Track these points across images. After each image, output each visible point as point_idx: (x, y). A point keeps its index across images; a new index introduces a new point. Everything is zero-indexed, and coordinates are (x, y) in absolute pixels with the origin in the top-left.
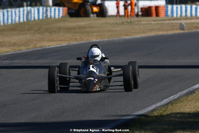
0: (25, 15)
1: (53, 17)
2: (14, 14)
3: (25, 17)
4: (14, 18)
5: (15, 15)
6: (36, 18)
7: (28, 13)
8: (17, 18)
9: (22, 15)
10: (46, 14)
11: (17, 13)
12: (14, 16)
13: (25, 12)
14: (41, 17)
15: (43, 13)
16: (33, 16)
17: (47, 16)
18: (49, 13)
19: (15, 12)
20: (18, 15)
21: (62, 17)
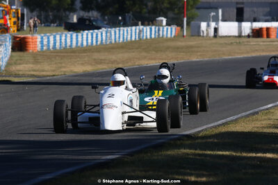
0: (137, 33)
1: (165, 36)
2: (125, 32)
3: (137, 36)
4: (125, 37)
5: (127, 33)
6: (148, 37)
7: (140, 31)
8: (129, 36)
9: (133, 34)
11: (129, 32)
12: (125, 34)
13: (137, 31)
14: (153, 36)
15: (155, 33)
16: (145, 35)
17: (159, 35)
18: (161, 33)
19: (127, 31)
20: (130, 34)
21: (174, 36)
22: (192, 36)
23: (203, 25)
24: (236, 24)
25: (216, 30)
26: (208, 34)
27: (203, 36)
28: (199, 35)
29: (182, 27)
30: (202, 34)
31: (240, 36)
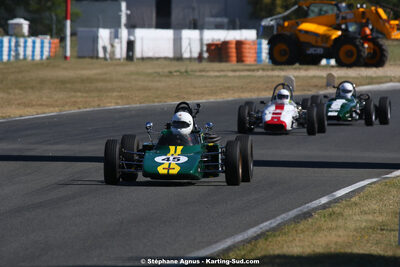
1: (30, 58)
10: (17, 51)
14: (5, 57)
15: (10, 51)
17: (17, 55)
18: (21, 50)
22: (79, 57)
23: (104, 35)
24: (168, 34)
25: (131, 45)
26: (113, 53)
27: (105, 59)
28: (97, 57)
29: (63, 39)
30: (101, 54)
31: (178, 58)
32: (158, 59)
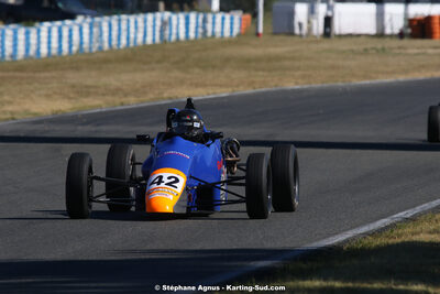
0: (158, 29)
1: (218, 35)
2: (132, 26)
3: (157, 33)
4: (132, 36)
5: (136, 28)
6: (182, 36)
7: (164, 24)
8: (140, 36)
9: (150, 30)
10: (204, 28)
11: (141, 25)
12: (132, 30)
13: (158, 23)
14: (192, 35)
15: (197, 27)
16: (174, 31)
17: (205, 31)
18: (209, 27)
19: (136, 23)
20: (141, 30)
21: (239, 35)
22: (275, 34)
25: (328, 21)
26: (310, 29)
27: (301, 36)
28: (292, 33)
29: (255, 15)
30: (297, 31)
31: (381, 35)
32: (359, 35)
